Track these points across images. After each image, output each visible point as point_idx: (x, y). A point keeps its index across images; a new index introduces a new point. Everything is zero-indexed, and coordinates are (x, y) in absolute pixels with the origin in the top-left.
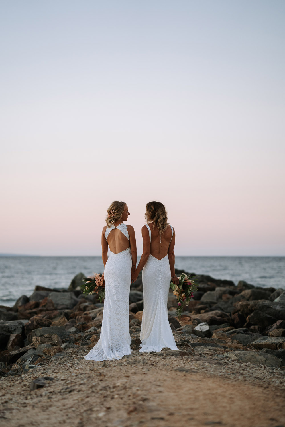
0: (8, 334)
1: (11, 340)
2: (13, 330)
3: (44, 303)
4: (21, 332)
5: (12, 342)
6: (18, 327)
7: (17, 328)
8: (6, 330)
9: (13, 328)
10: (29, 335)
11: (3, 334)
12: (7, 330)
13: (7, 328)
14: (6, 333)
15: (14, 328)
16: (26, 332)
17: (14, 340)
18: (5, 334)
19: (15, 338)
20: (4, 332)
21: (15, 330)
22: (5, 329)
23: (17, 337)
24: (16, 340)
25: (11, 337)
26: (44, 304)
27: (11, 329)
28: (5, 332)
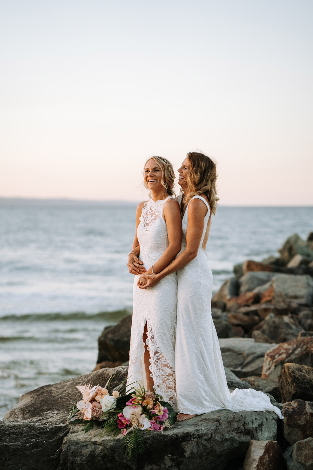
0: (244, 439)
1: (254, 460)
2: (256, 428)
3: (269, 296)
4: (275, 431)
5: (257, 465)
6: (267, 419)
7: (265, 420)
8: (238, 428)
9: (255, 421)
10: (299, 443)
11: (232, 439)
12: (242, 428)
13: (243, 423)
14: (239, 435)
15: (259, 422)
16: (286, 430)
17: (261, 458)
18: (237, 438)
19: (265, 452)
20: (234, 435)
21: (261, 425)
22: (236, 425)
23: (268, 449)
24: (267, 458)
25: (253, 449)
26: (268, 298)
27: (250, 425)
28: (237, 433)
